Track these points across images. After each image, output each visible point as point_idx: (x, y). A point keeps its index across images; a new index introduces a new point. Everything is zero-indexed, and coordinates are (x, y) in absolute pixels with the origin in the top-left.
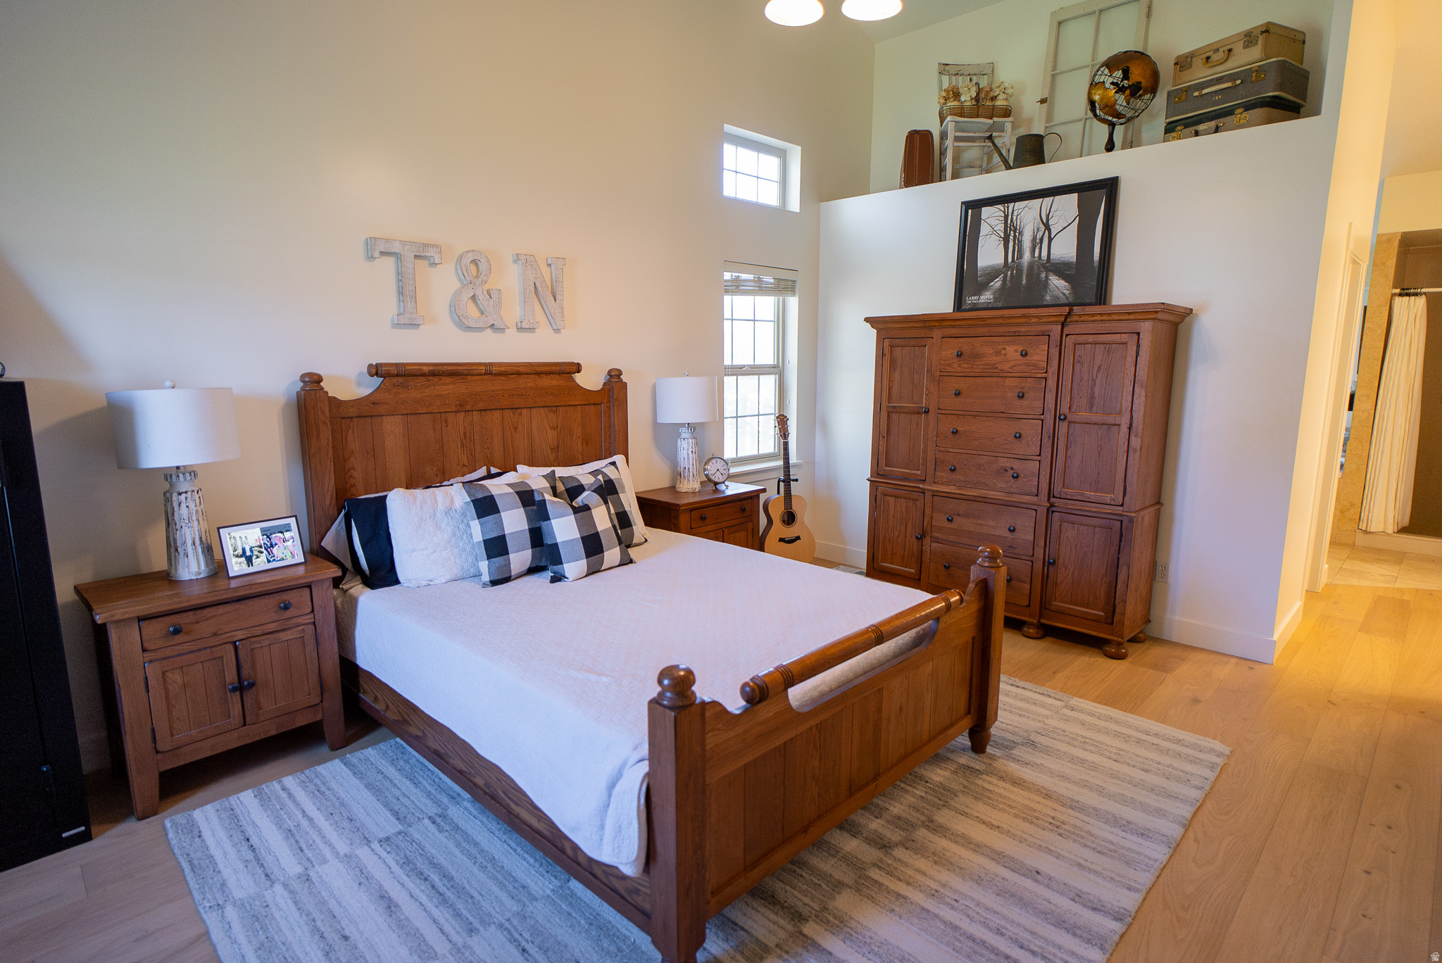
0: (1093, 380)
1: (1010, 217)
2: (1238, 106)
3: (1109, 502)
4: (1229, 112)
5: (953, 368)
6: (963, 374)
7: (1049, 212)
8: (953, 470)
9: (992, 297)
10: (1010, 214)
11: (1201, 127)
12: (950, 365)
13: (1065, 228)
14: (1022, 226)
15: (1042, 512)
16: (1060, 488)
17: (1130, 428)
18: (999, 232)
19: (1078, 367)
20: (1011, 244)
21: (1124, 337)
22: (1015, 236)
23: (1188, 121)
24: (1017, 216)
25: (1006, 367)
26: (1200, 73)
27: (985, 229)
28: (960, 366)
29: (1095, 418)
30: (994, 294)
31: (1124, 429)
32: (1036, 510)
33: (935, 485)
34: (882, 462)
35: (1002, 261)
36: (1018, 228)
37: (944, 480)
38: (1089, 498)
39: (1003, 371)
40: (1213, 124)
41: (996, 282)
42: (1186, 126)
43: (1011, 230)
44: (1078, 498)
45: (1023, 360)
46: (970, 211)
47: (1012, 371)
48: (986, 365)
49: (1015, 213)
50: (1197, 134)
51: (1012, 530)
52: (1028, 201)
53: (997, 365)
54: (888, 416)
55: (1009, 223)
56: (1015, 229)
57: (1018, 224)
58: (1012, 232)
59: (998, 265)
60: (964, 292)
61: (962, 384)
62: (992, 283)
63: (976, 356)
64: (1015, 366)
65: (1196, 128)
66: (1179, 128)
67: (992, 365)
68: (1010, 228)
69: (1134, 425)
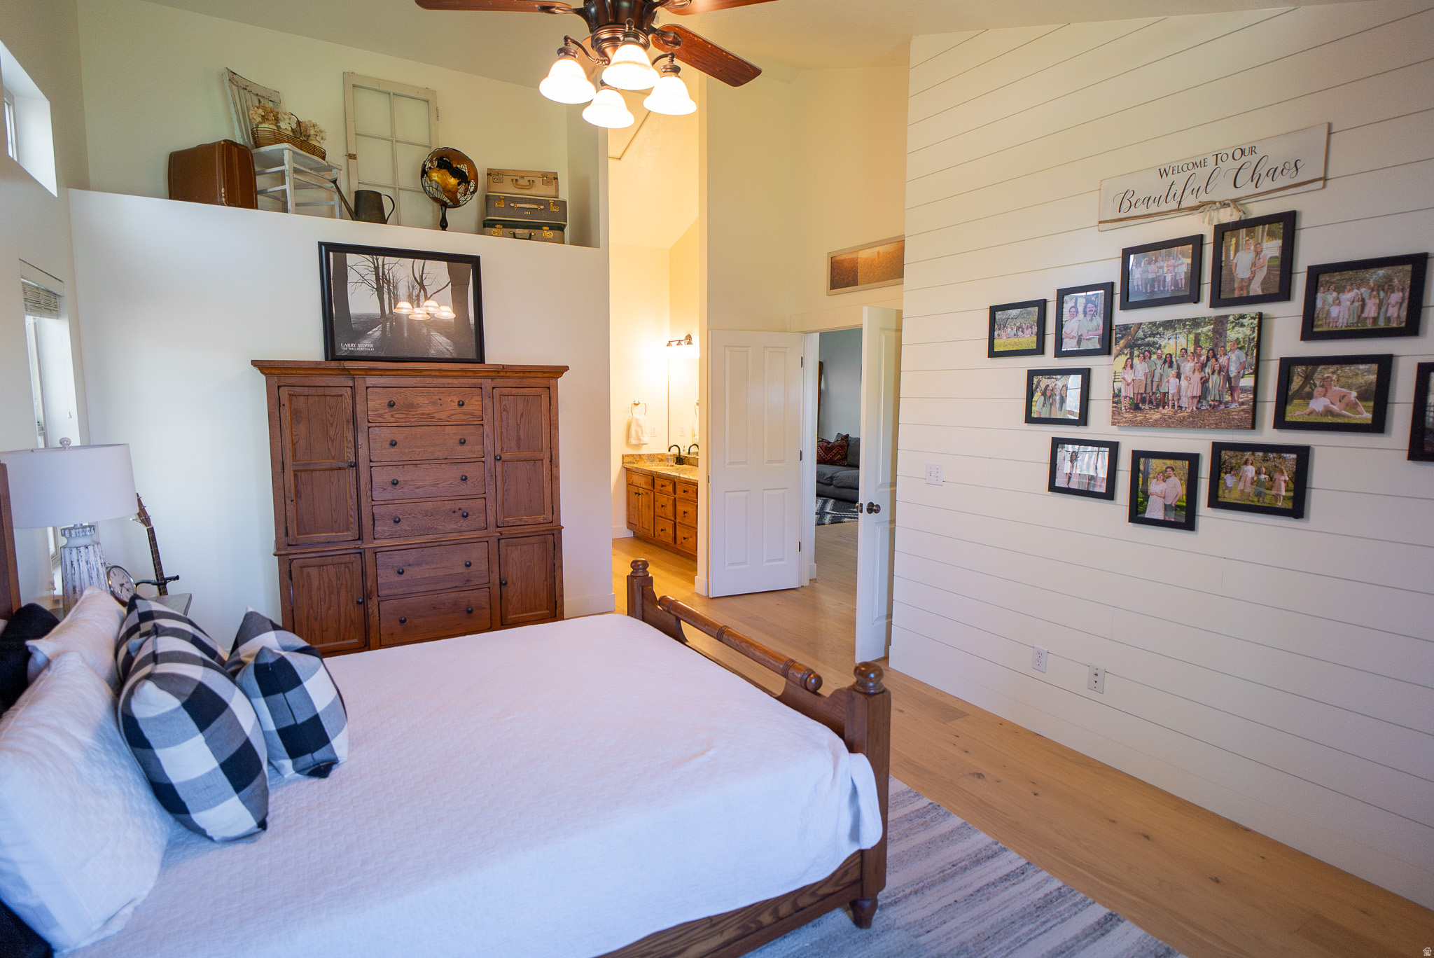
0: (518, 425)
1: (381, 270)
2: (546, 224)
3: (542, 521)
4: (538, 227)
5: (385, 418)
6: (397, 424)
7: (422, 273)
8: (397, 522)
9: (372, 346)
10: (380, 267)
11: (518, 231)
12: (380, 416)
13: (439, 291)
14: (395, 281)
15: (493, 541)
16: (502, 518)
17: (551, 461)
18: (371, 282)
19: (504, 414)
20: (386, 296)
21: (539, 391)
22: (389, 289)
23: (506, 223)
24: (389, 271)
25: (443, 416)
26: (508, 189)
27: (352, 276)
28: (392, 416)
29: (523, 455)
30: (374, 343)
31: (547, 462)
32: (487, 542)
33: (375, 542)
34: (293, 529)
35: (378, 311)
36: (392, 281)
37: (387, 534)
38: (527, 522)
39: (440, 420)
40: (526, 231)
41: (375, 331)
42: (505, 226)
43: (383, 282)
44: (518, 523)
45: (459, 410)
46: (331, 254)
47: (449, 419)
48: (423, 414)
49: (386, 267)
50: (515, 236)
51: (468, 566)
52: (399, 259)
53: (434, 415)
54: (295, 476)
55: (381, 275)
56: (389, 282)
57: (391, 278)
58: (385, 285)
59: (374, 315)
60: (337, 339)
61: (399, 434)
62: (370, 332)
63: (411, 406)
64: (452, 415)
65: (513, 230)
66: (498, 226)
67: (429, 414)
68: (383, 280)
69: (553, 458)
